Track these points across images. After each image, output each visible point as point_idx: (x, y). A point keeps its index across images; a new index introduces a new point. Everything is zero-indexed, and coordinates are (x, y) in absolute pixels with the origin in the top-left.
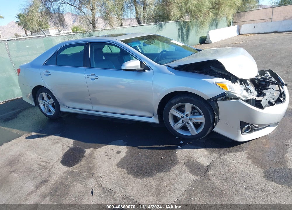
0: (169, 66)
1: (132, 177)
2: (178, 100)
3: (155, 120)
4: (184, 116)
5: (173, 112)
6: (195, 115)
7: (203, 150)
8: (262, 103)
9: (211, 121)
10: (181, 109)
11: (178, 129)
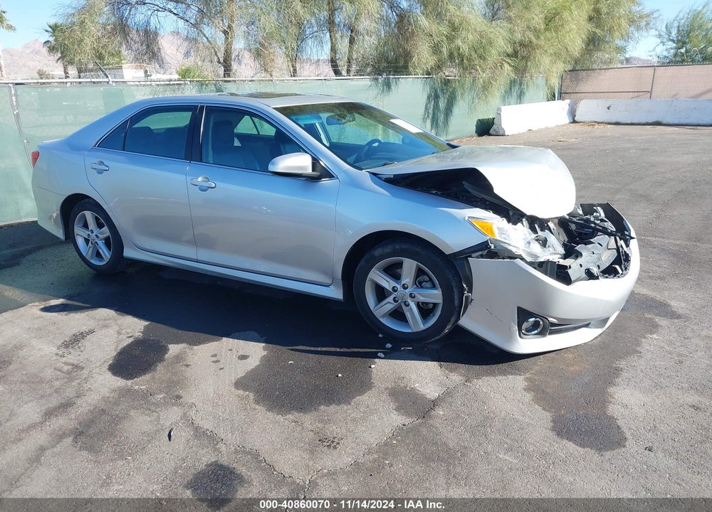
0: (375, 174)
1: (263, 409)
2: (388, 249)
3: (336, 293)
4: (398, 286)
5: (377, 276)
6: (422, 287)
7: (433, 365)
8: (569, 271)
9: (456, 302)
10: (393, 271)
11: (383, 316)
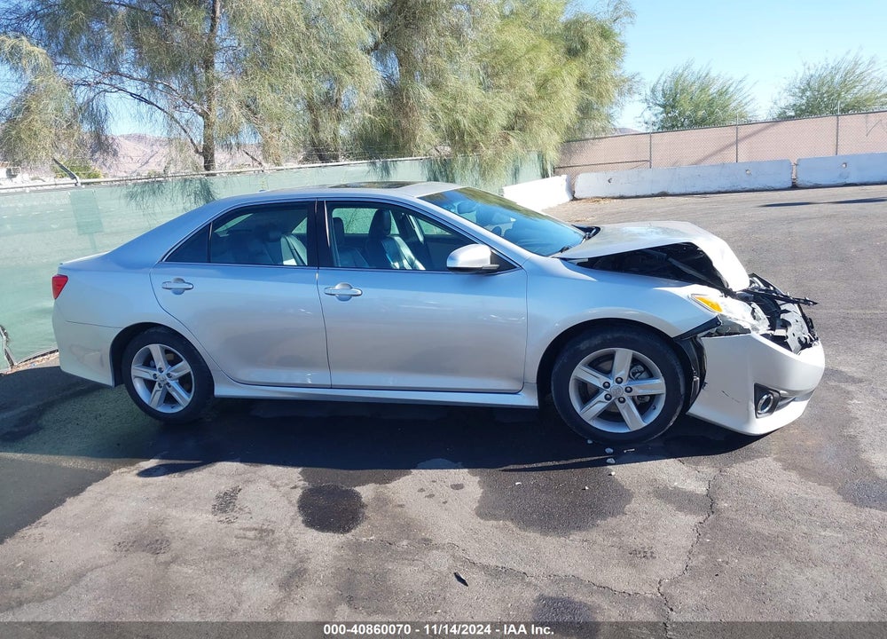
2: (597, 341)
3: (528, 399)
4: (611, 382)
6: (637, 379)
8: (788, 340)
9: (682, 390)
10: (601, 365)
11: (593, 418)
